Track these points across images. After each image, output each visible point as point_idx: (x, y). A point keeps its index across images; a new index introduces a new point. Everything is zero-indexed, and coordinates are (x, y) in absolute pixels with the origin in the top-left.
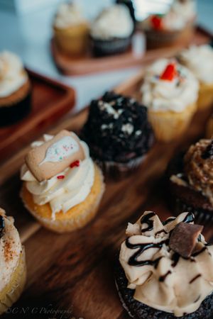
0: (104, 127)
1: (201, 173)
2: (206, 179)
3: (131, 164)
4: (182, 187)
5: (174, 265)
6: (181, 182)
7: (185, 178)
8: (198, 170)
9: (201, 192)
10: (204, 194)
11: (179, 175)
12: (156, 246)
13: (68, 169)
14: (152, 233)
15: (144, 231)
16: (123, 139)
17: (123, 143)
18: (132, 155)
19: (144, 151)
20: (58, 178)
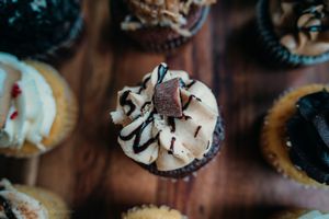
0: (11, 20)
1: (147, 9)
2: (155, 12)
3: (74, 34)
4: (138, 30)
5: (173, 130)
6: (134, 26)
7: (134, 19)
8: (142, 6)
9: (159, 25)
10: (162, 24)
11: (128, 18)
12: (147, 122)
13: (13, 102)
14: (137, 112)
15: (129, 114)
16: (44, 18)
17: (48, 22)
18: (67, 25)
19: (75, 11)
20: (12, 117)
